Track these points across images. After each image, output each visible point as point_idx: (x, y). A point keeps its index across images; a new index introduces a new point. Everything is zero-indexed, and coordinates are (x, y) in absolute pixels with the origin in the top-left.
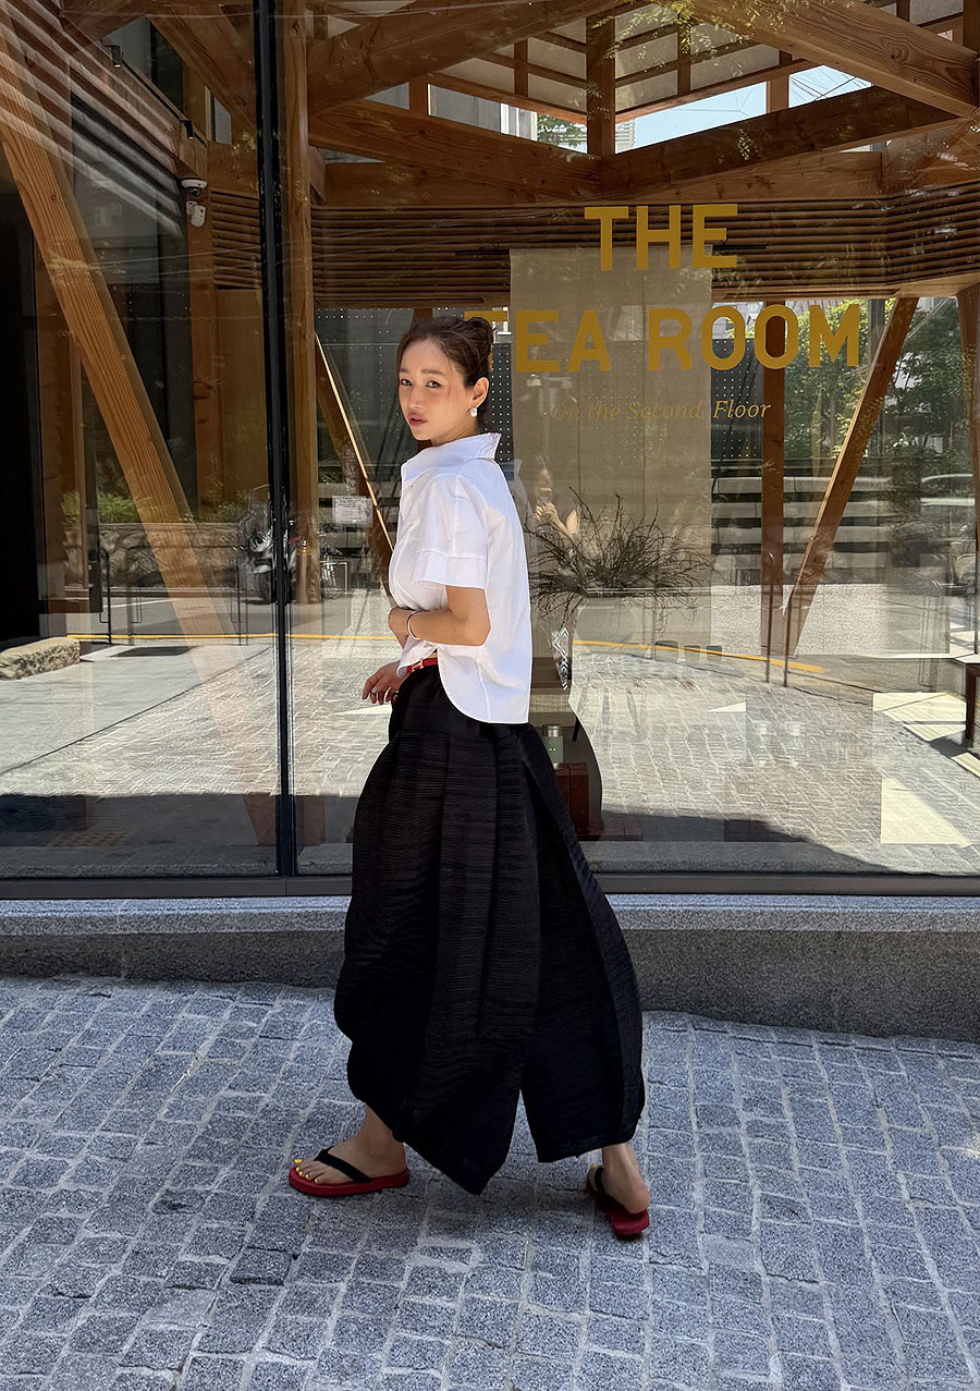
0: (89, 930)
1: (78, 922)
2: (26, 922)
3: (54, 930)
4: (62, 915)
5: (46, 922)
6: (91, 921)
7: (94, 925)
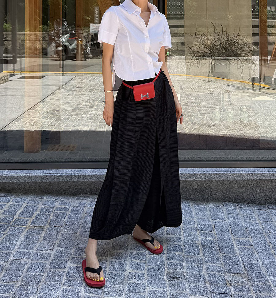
0: (94, 179)
1: (90, 177)
2: (71, 177)
3: (81, 179)
4: (84, 174)
5: (78, 177)
6: (95, 176)
7: (96, 177)
